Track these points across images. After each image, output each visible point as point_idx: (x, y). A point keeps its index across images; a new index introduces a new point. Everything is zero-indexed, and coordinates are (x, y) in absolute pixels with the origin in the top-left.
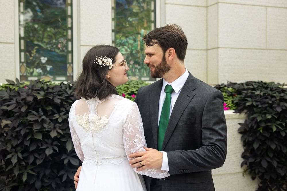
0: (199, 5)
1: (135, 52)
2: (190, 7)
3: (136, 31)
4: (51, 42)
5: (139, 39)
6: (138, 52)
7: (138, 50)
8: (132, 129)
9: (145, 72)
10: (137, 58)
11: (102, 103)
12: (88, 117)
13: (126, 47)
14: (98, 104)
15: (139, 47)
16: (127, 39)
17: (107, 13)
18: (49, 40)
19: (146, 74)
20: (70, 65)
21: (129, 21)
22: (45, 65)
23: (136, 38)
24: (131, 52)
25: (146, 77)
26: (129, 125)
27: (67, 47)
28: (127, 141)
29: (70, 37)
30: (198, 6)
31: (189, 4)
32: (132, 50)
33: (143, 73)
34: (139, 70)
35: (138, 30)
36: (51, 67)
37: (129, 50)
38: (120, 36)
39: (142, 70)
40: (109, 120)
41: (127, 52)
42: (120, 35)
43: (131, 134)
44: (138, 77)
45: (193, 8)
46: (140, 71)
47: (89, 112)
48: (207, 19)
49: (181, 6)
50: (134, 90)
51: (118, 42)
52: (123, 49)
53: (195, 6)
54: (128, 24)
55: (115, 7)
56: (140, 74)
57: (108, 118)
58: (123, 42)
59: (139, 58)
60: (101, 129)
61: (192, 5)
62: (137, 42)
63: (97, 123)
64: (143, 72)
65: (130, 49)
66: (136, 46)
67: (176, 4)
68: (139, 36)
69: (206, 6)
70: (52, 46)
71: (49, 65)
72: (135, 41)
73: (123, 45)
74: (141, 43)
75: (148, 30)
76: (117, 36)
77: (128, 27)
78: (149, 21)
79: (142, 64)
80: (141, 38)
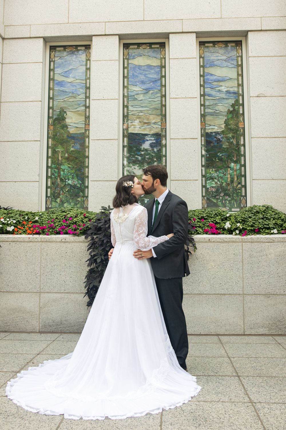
1: (225, 184)
2: (277, 139)
3: (226, 165)
5: (229, 172)
6: (228, 184)
7: (228, 182)
9: (235, 203)
10: (226, 190)
12: (119, 215)
13: (216, 180)
15: (229, 180)
16: (217, 173)
19: (237, 205)
21: (218, 156)
22: (143, 199)
23: (226, 171)
24: (221, 185)
25: (237, 208)
31: (276, 136)
32: (222, 183)
33: (234, 205)
34: (229, 201)
35: (228, 164)
36: (148, 200)
37: (218, 182)
39: (233, 202)
41: (217, 185)
42: (210, 169)
44: (228, 208)
45: (281, 139)
46: (230, 203)
49: (268, 139)
52: (214, 183)
54: (218, 159)
55: (205, 145)
56: (230, 205)
57: (128, 215)
58: (213, 176)
59: (229, 190)
62: (227, 175)
63: (123, 218)
65: (219, 182)
66: (227, 178)
68: (229, 169)
72: (225, 173)
73: (212, 178)
74: (231, 175)
75: (238, 164)
76: (208, 170)
77: (217, 162)
78: (239, 155)
79: (233, 195)
80: (231, 171)
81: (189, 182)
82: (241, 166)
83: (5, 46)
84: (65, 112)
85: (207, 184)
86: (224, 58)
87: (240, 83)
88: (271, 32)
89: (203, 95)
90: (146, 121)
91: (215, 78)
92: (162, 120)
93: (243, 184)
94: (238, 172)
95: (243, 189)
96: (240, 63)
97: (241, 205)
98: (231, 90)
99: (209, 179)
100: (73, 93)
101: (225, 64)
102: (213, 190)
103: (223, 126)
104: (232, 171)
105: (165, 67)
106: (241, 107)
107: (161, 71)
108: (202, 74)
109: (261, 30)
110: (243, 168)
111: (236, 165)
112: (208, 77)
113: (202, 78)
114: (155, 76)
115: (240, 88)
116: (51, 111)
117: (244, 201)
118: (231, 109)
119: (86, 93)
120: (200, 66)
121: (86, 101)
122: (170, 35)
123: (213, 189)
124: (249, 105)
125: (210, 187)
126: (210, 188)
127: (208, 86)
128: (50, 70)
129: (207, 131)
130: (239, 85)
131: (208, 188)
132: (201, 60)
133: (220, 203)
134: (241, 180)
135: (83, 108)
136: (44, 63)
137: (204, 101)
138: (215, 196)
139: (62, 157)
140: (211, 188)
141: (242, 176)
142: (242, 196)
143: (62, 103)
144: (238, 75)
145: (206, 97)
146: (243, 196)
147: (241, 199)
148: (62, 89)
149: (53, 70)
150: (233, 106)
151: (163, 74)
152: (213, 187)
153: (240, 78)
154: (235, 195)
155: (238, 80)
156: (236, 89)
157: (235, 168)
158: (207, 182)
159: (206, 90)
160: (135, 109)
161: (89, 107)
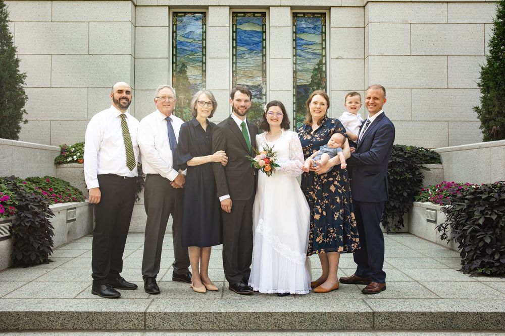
55: (296, 95)
76: (298, 115)
83: (137, 12)
84: (186, 67)
86: (312, 26)
87: (324, 46)
88: (349, 8)
89: (295, 55)
90: (250, 75)
91: (304, 42)
92: (263, 74)
96: (324, 31)
98: (317, 52)
99: (298, 121)
100: (192, 51)
101: (313, 31)
103: (310, 80)
105: (265, 32)
106: (324, 66)
107: (263, 35)
108: (294, 38)
109: (341, 6)
112: (299, 41)
113: (294, 42)
114: (258, 40)
115: (324, 50)
116: (174, 65)
118: (317, 67)
119: (202, 51)
120: (293, 32)
121: (203, 58)
122: (270, 7)
124: (330, 64)
127: (299, 49)
128: (173, 32)
129: (298, 84)
130: (323, 48)
132: (294, 27)
135: (201, 64)
136: (169, 27)
137: (296, 61)
139: (184, 103)
143: (183, 59)
144: (323, 40)
145: (298, 57)
148: (183, 47)
149: (176, 32)
150: (318, 65)
151: (264, 38)
153: (324, 42)
155: (322, 45)
156: (321, 51)
159: (297, 51)
160: (241, 65)
161: (205, 63)
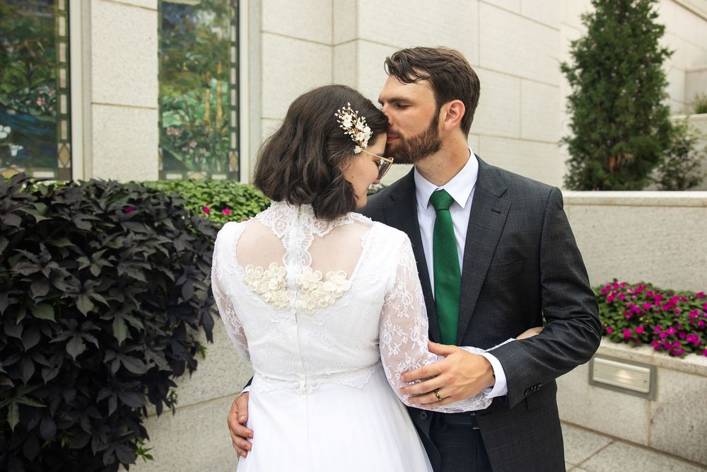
0: (319, 41)
1: (200, 123)
2: (304, 43)
3: (203, 81)
4: (21, 92)
5: (207, 98)
6: (205, 123)
7: (205, 119)
8: (410, 303)
9: (218, 164)
10: (203, 135)
11: (324, 237)
12: (286, 275)
13: (182, 113)
14: (313, 238)
15: (207, 116)
16: (185, 96)
17: (150, 38)
18: (15, 88)
19: (221, 168)
20: (64, 144)
21: (187, 60)
22: (5, 144)
23: (201, 93)
24: (192, 123)
25: (221, 173)
26: (404, 292)
27: (56, 105)
28: (395, 333)
29: (63, 85)
30: (318, 43)
31: (303, 37)
32: (195, 119)
33: (216, 166)
34: (208, 159)
35: (206, 79)
36: (21, 148)
37: (187, 118)
38: (169, 89)
39: (213, 160)
40: (350, 282)
41: (184, 123)
42: (170, 86)
43: (407, 315)
44: (205, 174)
45: (310, 44)
46: (209, 162)
47: (286, 258)
48: (333, 68)
49: (289, 40)
50: (226, 199)
51: (167, 102)
52: (177, 117)
53: (314, 42)
54: (187, 66)
56: (209, 168)
57: (347, 278)
58: (175, 102)
59: (207, 136)
60: (326, 308)
61: (309, 39)
62: (205, 103)
63: (316, 291)
64: (216, 164)
65: (189, 117)
66: (202, 110)
67: (281, 35)
68: (208, 91)
69: (330, 43)
70: (23, 102)
71: (15, 143)
72: (199, 99)
73: (175, 108)
74: (211, 104)
75: (224, 80)
76: (165, 88)
77: (185, 71)
78: (227, 64)
79: (214, 147)
80: (212, 96)
81: (137, 111)
82: (231, 87)
85: (164, 119)
93: (234, 124)
94: (225, 98)
95: (234, 136)
97: (228, 168)
99: (167, 108)
102: (177, 133)
104: (213, 94)
110: (234, 92)
111: (221, 85)
117: (233, 160)
123: (175, 130)
125: (171, 126)
126: (168, 129)
131: (166, 129)
133: (189, 163)
134: (229, 116)
138: (180, 148)
140: (172, 128)
141: (231, 108)
142: (230, 149)
146: (233, 150)
147: (228, 155)
152: (175, 127)
154: (218, 147)
157: (219, 89)
158: (165, 114)
